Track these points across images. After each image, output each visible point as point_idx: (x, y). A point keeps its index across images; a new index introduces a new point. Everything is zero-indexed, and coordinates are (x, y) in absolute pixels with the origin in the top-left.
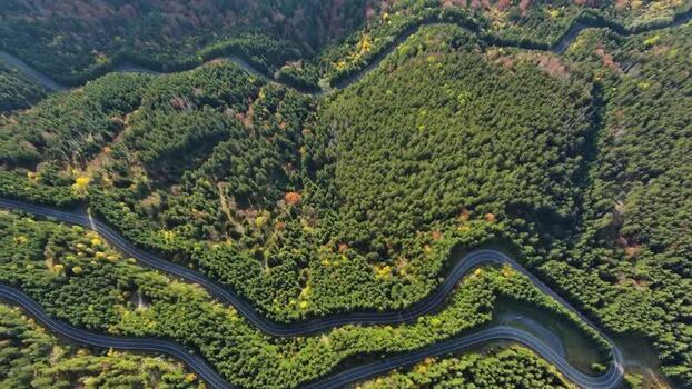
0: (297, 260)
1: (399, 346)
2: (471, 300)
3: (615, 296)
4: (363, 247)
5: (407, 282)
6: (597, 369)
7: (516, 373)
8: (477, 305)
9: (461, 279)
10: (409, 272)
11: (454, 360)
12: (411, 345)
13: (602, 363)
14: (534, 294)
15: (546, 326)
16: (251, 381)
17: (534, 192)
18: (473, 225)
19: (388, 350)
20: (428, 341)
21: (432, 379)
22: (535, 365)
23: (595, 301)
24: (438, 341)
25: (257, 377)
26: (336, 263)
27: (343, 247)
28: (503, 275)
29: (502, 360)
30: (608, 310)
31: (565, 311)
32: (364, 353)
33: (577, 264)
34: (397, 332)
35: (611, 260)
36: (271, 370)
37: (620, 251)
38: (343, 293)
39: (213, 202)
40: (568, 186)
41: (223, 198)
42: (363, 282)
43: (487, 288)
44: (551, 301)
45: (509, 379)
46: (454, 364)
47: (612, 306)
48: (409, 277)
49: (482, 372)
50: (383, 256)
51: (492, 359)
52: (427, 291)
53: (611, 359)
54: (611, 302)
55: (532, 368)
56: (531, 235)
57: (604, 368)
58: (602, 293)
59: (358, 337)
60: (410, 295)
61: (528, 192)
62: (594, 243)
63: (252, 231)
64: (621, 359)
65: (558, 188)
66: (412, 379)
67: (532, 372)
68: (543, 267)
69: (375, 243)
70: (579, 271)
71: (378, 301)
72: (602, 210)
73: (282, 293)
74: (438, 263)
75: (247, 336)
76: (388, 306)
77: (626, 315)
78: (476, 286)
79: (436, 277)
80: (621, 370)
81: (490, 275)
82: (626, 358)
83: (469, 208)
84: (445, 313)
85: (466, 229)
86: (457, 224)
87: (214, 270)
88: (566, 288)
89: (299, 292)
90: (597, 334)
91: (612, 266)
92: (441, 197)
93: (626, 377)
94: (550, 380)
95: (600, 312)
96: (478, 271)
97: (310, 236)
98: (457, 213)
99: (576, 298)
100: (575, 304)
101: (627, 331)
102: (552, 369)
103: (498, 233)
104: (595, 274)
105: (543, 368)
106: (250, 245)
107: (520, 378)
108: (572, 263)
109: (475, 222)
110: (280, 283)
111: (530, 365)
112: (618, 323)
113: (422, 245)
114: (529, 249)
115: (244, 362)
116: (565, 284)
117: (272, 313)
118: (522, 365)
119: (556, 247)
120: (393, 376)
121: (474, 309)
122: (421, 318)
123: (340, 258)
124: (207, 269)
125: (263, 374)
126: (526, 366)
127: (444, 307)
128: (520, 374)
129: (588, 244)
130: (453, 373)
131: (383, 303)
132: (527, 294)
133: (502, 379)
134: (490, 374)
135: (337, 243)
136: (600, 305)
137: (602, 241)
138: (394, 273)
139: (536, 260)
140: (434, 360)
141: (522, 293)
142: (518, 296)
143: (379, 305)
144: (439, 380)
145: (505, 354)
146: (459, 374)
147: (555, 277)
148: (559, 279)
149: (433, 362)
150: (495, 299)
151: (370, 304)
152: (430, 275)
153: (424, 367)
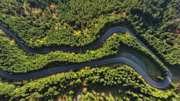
0: (46, 27)
1: (75, 60)
2: (110, 45)
3: (172, 50)
4: (72, 24)
5: (86, 37)
6: (160, 79)
7: (123, 77)
8: (112, 47)
9: (108, 38)
10: (88, 34)
11: (97, 68)
12: (79, 60)
13: (162, 77)
14: (137, 45)
15: (140, 59)
16: (7, 68)
17: (144, 6)
18: (116, 16)
19: (69, 61)
20: (87, 59)
21: (85, 75)
22: (132, 74)
23: (163, 51)
24: (92, 60)
25: (11, 67)
26: (60, 29)
27: (65, 24)
28: (125, 36)
29: (118, 70)
30: (168, 55)
31: (150, 53)
32: (58, 62)
33: (158, 37)
34: (77, 55)
35: (172, 37)
36: (19, 65)
37: (176, 35)
38: (58, 39)
39: (19, 3)
40: (158, 7)
41: (25, 3)
42: (68, 36)
43: (117, 41)
44: (144, 49)
45: (119, 78)
46: (97, 70)
47: (170, 54)
48: (87, 35)
49: (108, 75)
50: (79, 28)
51: (115, 70)
52: (92, 40)
53: (167, 75)
54: (170, 53)
55: (131, 75)
56: (140, 22)
57: (163, 79)
58: (167, 48)
59: (59, 55)
60: (85, 41)
61: (141, 6)
62: (166, 30)
63: (32, 15)
64: (171, 76)
65: (154, 7)
66: (77, 74)
67: (131, 77)
68: (143, 35)
69: (77, 22)
70: (158, 39)
71: (71, 43)
72: (171, 19)
73: (35, 37)
74: (99, 29)
75: (16, 51)
76: (75, 45)
77: (176, 58)
78: (112, 40)
79: (97, 35)
80: (170, 81)
81: (119, 36)
82: (173, 76)
83: (115, 10)
84: (98, 50)
85: (113, 17)
86: (110, 16)
87: (8, 25)
88: (151, 44)
89: (42, 37)
90: (162, 64)
91: (172, 39)
92: (106, 6)
93: (172, 83)
94: (138, 81)
95: (165, 56)
96: (115, 34)
97: (55, 19)
98: (111, 12)
99: (155, 49)
100: (155, 51)
101: (175, 65)
102: (140, 77)
103: (126, 19)
104: (165, 41)
105: (136, 76)
106: (29, 19)
107: (124, 79)
108: (156, 36)
109: (117, 15)
110: (36, 33)
111: (130, 74)
112: (172, 61)
113: (94, 23)
114: (138, 27)
115: (8, 60)
116: (151, 43)
117: (27, 43)
118: (126, 73)
119: (150, 29)
120: (70, 73)
121: (110, 49)
122: (88, 51)
123: (63, 27)
124: (5, 24)
125: (14, 66)
126: (128, 74)
127: (99, 48)
128: (125, 77)
129: (163, 29)
130: (96, 74)
131: (73, 44)
132: (134, 45)
133: (116, 78)
134: (112, 76)
135: (64, 22)
136: (165, 53)
137: (169, 30)
138: (82, 34)
139: (140, 32)
140: (89, 68)
141: (131, 44)
142: (130, 45)
143: (71, 44)
144: (88, 76)
145: (120, 68)
146: (98, 74)
147: (147, 39)
148: (149, 41)
149: (88, 69)
150: (120, 45)
151: (68, 43)
152: (95, 34)
153: (84, 70)
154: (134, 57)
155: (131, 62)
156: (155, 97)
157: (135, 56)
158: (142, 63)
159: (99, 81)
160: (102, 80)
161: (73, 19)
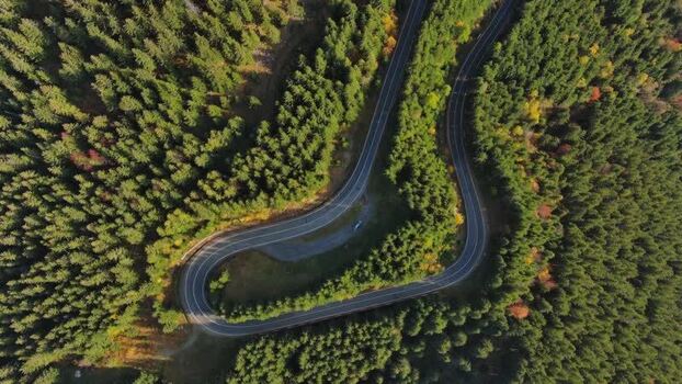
0: (620, 21)
1: (439, 15)
2: (428, 173)
6: (215, 275)
7: (294, 140)
8: (418, 173)
9: (460, 193)
12: (428, 34)
15: (320, 257)
18: (527, 274)
22: (285, 182)
27: (596, 94)
28: (428, 251)
29: (322, 146)
30: (279, 367)
31: (320, 300)
34: (454, 47)
38: (548, 18)
42: (541, 64)
43: (430, 210)
44: (345, 293)
45: (295, 122)
46: (364, 71)
47: (280, 379)
49: (328, 96)
50: (554, 127)
52: (479, 127)
56: (455, 352)
67: (278, 170)
69: (577, 133)
71: (511, 50)
74: (509, 174)
76: (496, 61)
79: (490, 153)
81: (442, 231)
83: (552, 296)
84: (433, 130)
85: (529, 264)
88: (350, 330)
90: (260, 315)
93: (182, 316)
94: (252, 185)
95: (284, 350)
96: (460, 219)
97: (633, 73)
100: (319, 325)
102: (261, 209)
109: (529, 281)
112: (254, 360)
113: (541, 183)
114: (441, 325)
116: (355, 333)
121: (415, 163)
123: (586, 75)
127: (439, 139)
135: (605, 95)
136: (293, 364)
139: (417, 320)
140: (387, 50)
141: (389, 248)
142: (391, 240)
143: (504, 48)
144: (360, 25)
145: (326, 154)
146: (348, 62)
147: (376, 325)
148: (369, 329)
149: (386, 45)
150: (407, 204)
151: (514, 37)
152: (499, 150)
153: (387, 27)
154: (340, 238)
155: (327, 219)
156: (171, 211)
157: (341, 248)
158: (303, 256)
159: (325, 47)
160: (322, 63)
161: (598, 128)
